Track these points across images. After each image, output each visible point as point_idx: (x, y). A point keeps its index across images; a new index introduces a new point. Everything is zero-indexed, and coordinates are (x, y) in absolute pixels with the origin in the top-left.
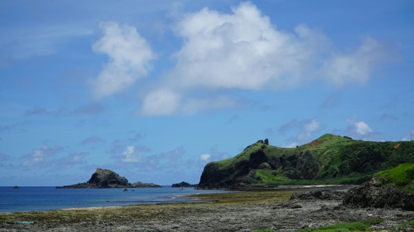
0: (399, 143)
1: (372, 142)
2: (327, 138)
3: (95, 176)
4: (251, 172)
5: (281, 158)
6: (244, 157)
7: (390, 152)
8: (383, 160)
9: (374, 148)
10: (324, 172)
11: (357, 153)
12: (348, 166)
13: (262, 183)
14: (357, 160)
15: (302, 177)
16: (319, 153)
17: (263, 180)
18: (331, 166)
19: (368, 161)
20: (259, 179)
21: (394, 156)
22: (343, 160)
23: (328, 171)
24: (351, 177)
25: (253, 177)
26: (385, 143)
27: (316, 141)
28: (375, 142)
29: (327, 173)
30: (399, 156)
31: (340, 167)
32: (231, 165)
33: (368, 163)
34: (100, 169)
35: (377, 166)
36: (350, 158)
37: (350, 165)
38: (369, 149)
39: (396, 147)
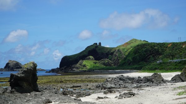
0: (171, 43)
1: (154, 43)
2: (133, 42)
3: (8, 64)
4: (80, 61)
5: (107, 54)
6: (84, 53)
7: (165, 49)
8: (160, 54)
9: (155, 46)
10: (124, 62)
11: (144, 49)
12: (138, 58)
13: (86, 68)
14: (144, 54)
15: (112, 65)
16: (126, 50)
17: (87, 67)
18: (128, 58)
19: (151, 55)
20: (84, 66)
21: (168, 51)
22: (135, 54)
23: (126, 61)
24: (140, 64)
25: (81, 65)
26: (162, 43)
27: (127, 43)
28: (156, 43)
29: (125, 62)
30: (170, 52)
31: (133, 59)
32: (77, 58)
33: (151, 56)
34: (11, 61)
35: (157, 58)
36: (140, 53)
37: (139, 57)
38: (151, 47)
39: (169, 46)
